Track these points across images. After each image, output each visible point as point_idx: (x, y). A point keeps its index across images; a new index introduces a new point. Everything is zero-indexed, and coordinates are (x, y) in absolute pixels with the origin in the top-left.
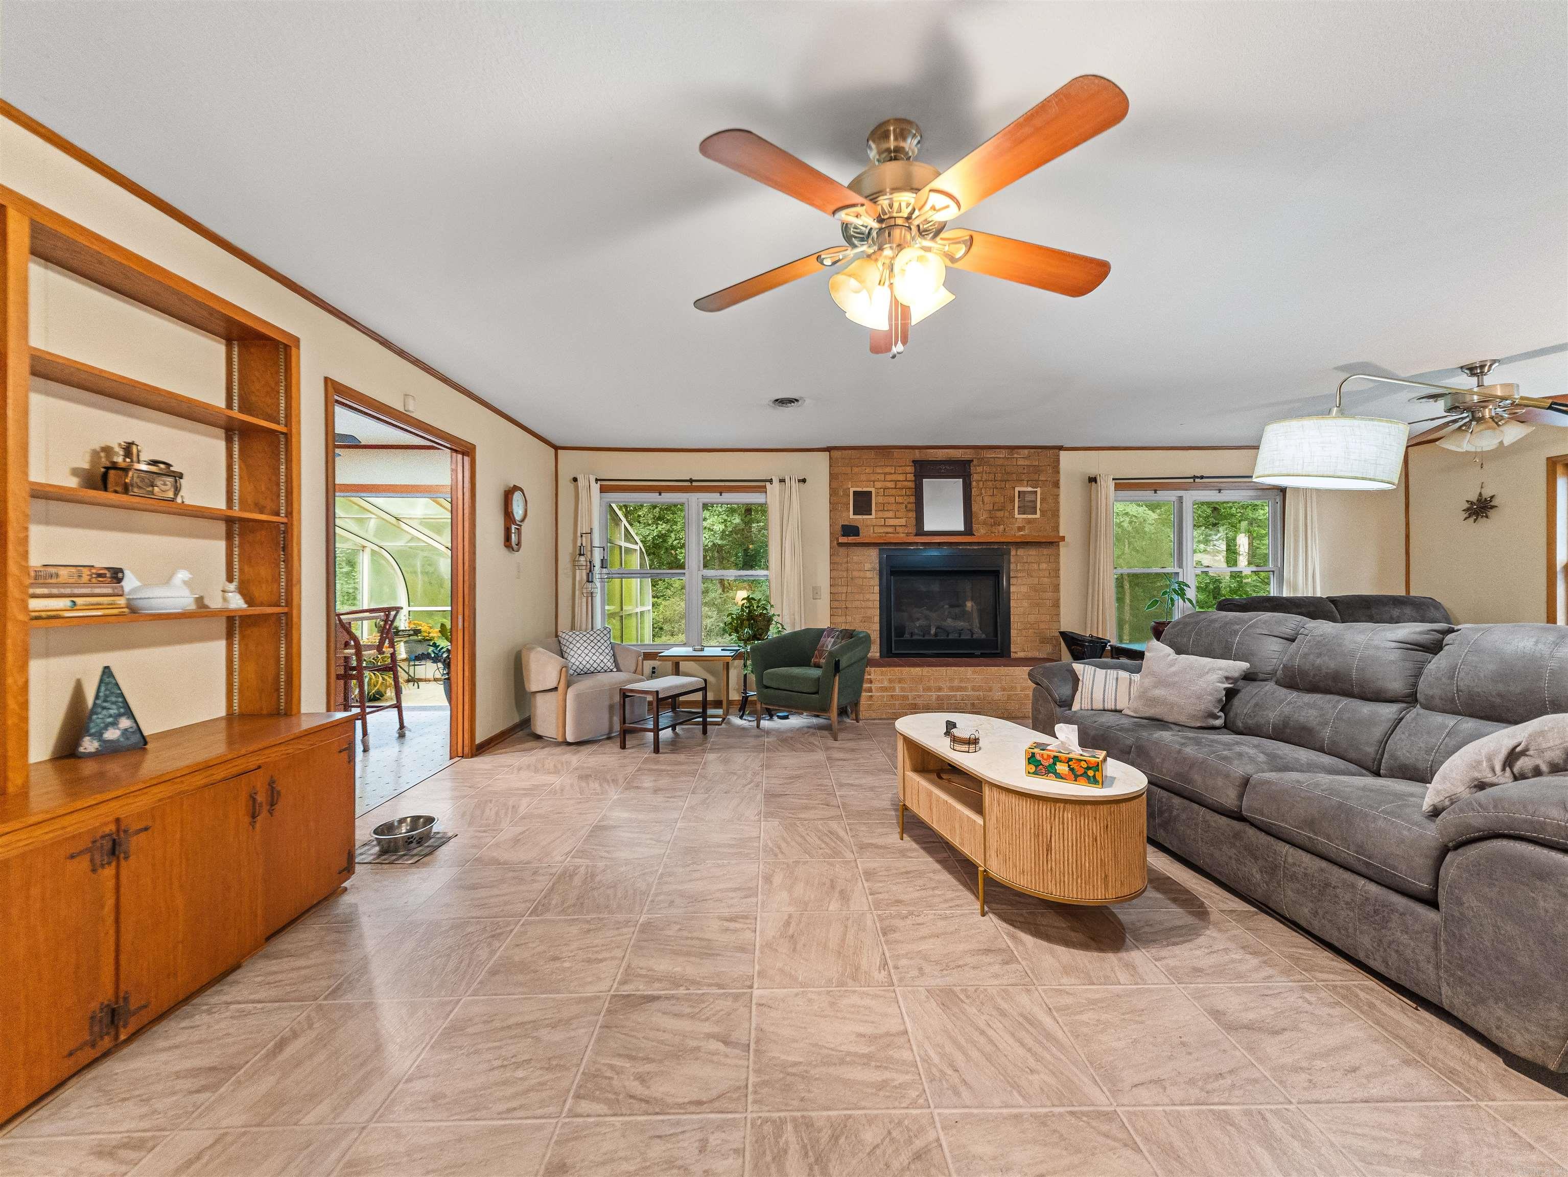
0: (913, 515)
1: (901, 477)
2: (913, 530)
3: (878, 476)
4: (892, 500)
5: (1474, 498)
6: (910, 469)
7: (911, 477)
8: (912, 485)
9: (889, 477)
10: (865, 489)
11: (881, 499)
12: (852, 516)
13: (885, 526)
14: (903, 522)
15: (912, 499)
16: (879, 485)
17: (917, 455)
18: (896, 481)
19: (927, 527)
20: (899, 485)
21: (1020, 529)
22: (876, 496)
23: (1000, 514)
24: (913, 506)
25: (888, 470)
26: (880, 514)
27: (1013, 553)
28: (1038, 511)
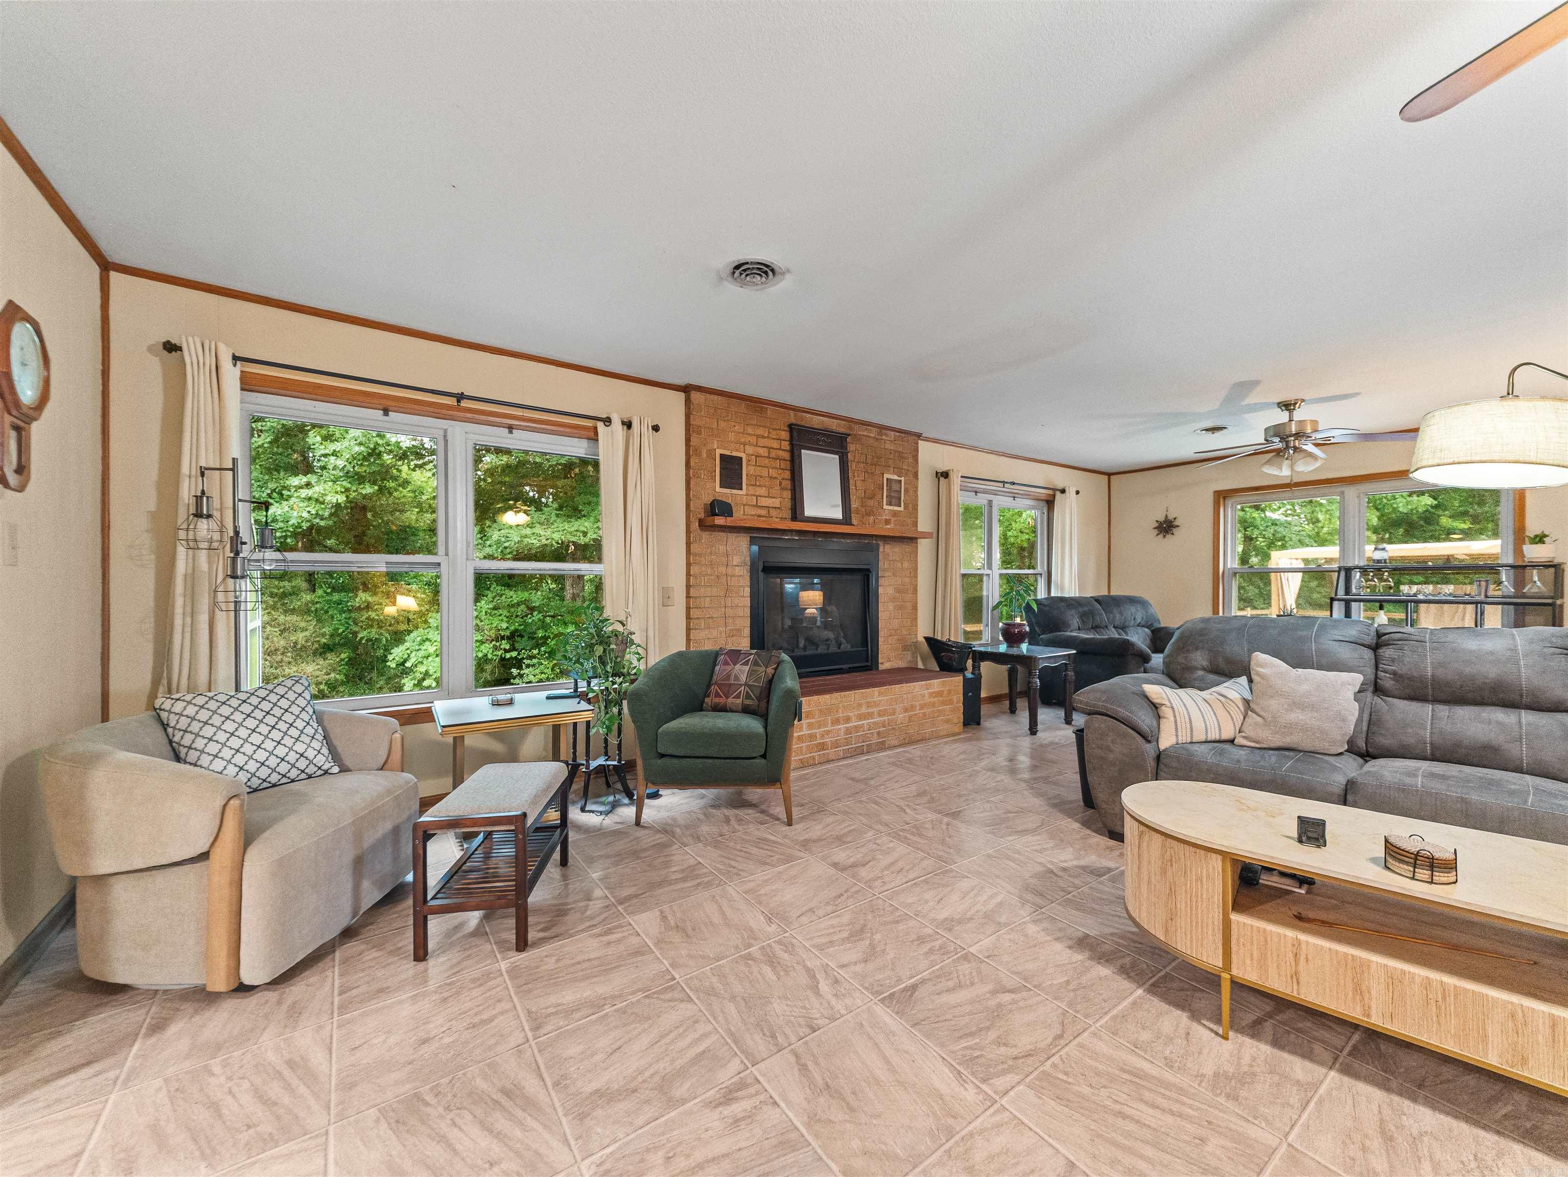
0: (787, 494)
1: (775, 444)
2: (788, 514)
3: (750, 438)
4: (765, 473)
5: (1162, 519)
6: (785, 435)
7: (786, 445)
8: (787, 456)
9: (762, 442)
10: (735, 454)
11: (752, 470)
12: (718, 489)
13: (757, 506)
14: (776, 502)
15: (787, 474)
16: (750, 450)
17: (792, 418)
18: (770, 448)
19: (809, 512)
20: (773, 454)
21: (887, 522)
22: (748, 465)
23: (871, 503)
24: (787, 484)
25: (760, 431)
26: (752, 490)
27: (881, 549)
28: (902, 504)
